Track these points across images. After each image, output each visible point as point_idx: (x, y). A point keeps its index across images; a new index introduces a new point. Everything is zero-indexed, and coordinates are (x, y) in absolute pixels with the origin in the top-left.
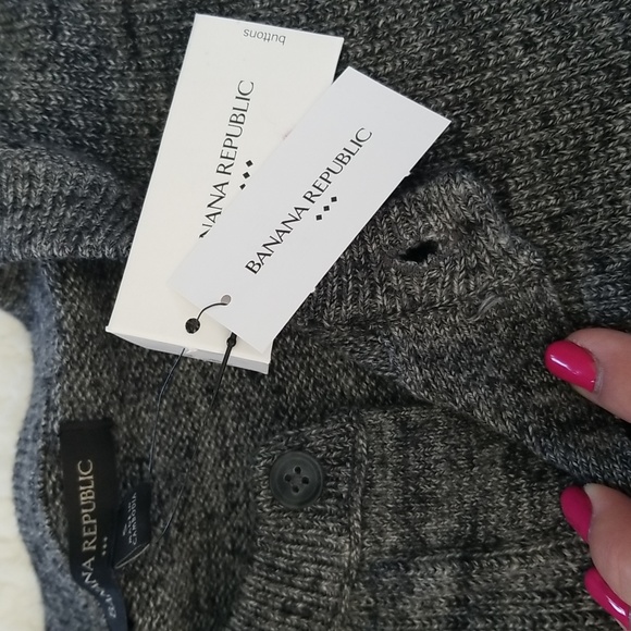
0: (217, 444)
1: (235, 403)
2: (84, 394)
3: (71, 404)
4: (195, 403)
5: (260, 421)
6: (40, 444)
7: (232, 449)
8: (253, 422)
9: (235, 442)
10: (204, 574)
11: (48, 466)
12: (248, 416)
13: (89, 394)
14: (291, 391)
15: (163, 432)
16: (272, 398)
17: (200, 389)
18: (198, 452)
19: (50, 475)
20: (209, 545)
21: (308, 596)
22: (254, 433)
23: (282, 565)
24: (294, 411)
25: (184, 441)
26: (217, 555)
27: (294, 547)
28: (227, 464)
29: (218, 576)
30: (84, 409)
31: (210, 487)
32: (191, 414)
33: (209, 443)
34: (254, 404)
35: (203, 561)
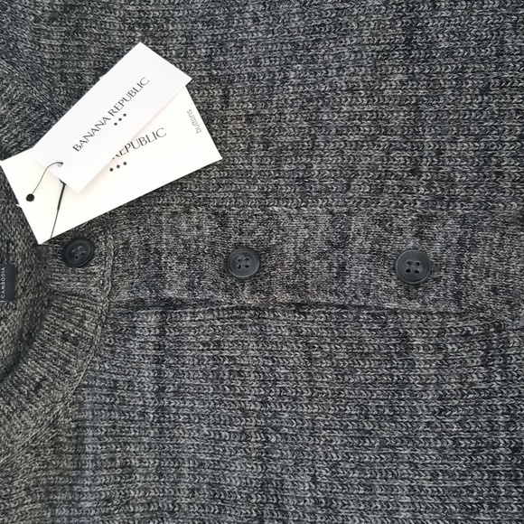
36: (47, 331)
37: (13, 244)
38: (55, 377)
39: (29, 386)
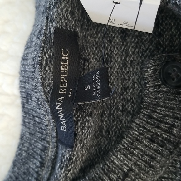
0: (121, 59)
1: (135, 39)
2: (67, 16)
3: (61, 19)
4: (114, 37)
5: (147, 49)
6: (42, 38)
7: (129, 62)
8: (143, 49)
9: (132, 59)
10: (106, 119)
11: (45, 49)
12: (141, 46)
13: (69, 17)
14: (166, 36)
15: (96, 48)
16: (155, 39)
17: (118, 31)
18: (111, 61)
19: (45, 54)
20: (111, 106)
21: (165, 134)
22: (143, 55)
23: (155, 117)
24: (166, 46)
25: (105, 55)
26: (114, 111)
27: (163, 109)
28: (125, 69)
29: (113, 121)
30: (66, 24)
31: (114, 79)
32: (111, 43)
33: (118, 58)
34: (145, 41)
35: (107, 113)
36: (136, 132)
37: (88, 61)
38: (140, 168)
39: (117, 174)
